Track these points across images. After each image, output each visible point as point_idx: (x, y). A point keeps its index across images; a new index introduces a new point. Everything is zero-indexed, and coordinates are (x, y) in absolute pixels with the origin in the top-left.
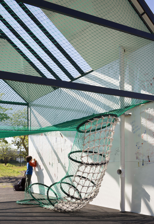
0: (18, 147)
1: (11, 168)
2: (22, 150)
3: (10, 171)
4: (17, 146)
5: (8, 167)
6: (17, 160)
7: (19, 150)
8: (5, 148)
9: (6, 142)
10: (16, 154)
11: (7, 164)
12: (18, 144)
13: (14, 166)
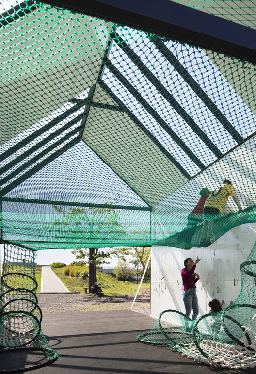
0: (136, 266)
1: (129, 286)
2: (139, 268)
3: (128, 289)
4: (134, 265)
5: (126, 285)
6: (134, 278)
7: (136, 269)
8: (123, 267)
9: (125, 260)
10: (134, 272)
11: (125, 282)
12: (136, 263)
13: (131, 283)
